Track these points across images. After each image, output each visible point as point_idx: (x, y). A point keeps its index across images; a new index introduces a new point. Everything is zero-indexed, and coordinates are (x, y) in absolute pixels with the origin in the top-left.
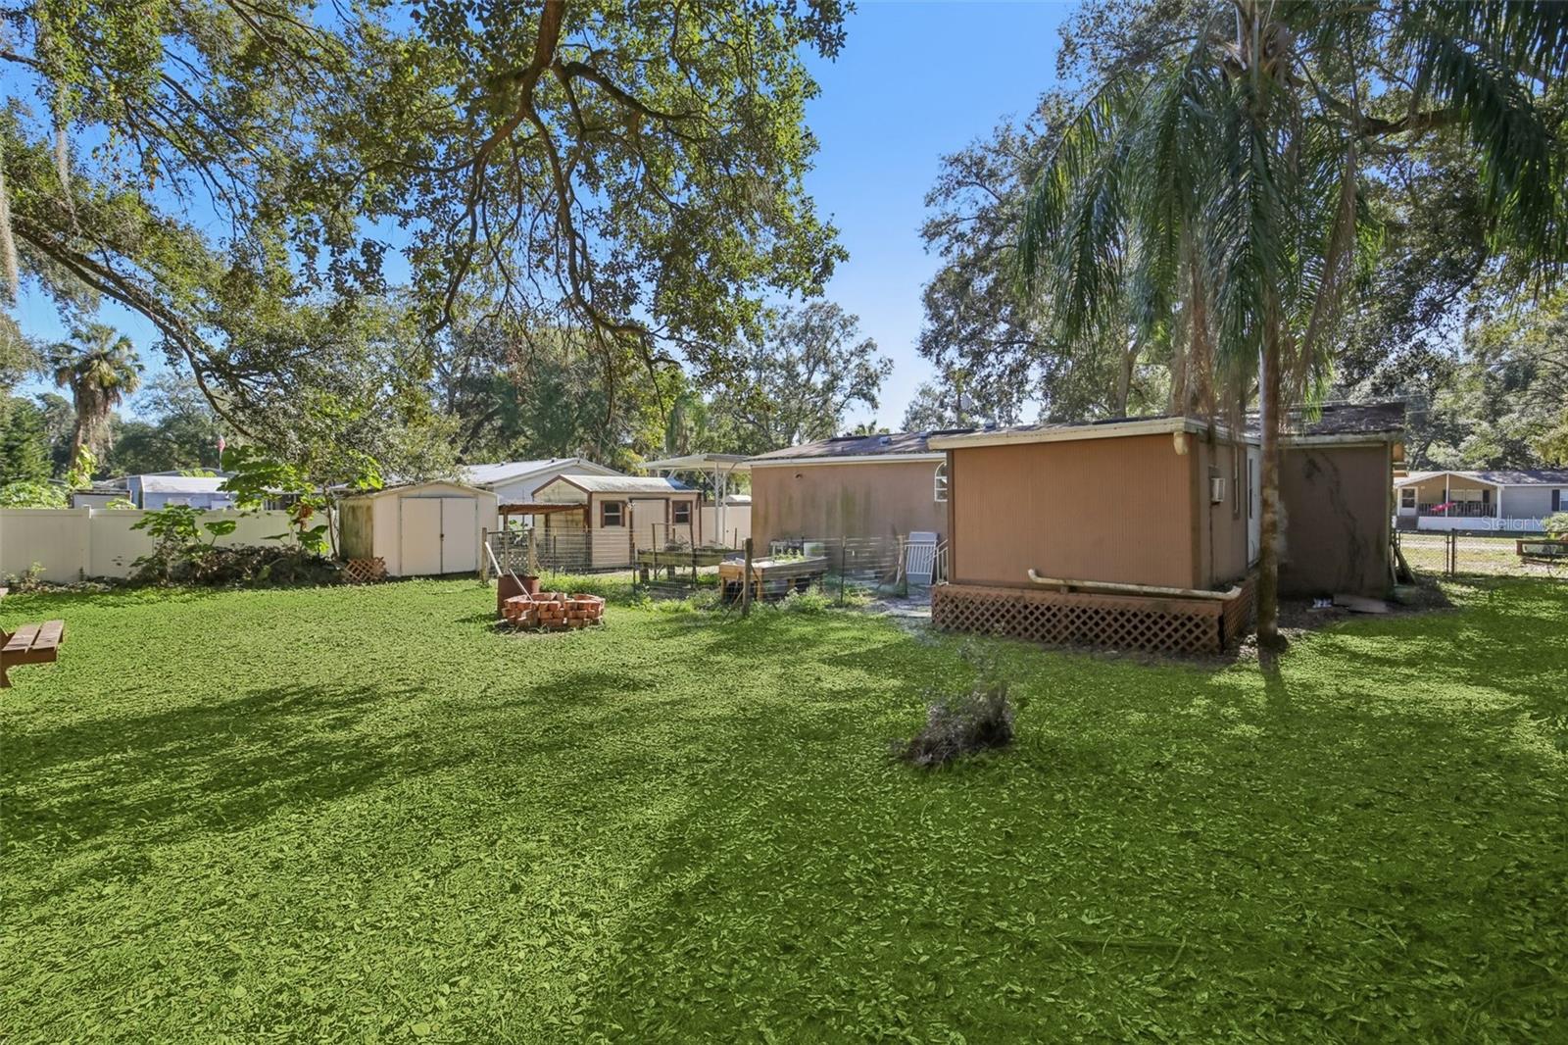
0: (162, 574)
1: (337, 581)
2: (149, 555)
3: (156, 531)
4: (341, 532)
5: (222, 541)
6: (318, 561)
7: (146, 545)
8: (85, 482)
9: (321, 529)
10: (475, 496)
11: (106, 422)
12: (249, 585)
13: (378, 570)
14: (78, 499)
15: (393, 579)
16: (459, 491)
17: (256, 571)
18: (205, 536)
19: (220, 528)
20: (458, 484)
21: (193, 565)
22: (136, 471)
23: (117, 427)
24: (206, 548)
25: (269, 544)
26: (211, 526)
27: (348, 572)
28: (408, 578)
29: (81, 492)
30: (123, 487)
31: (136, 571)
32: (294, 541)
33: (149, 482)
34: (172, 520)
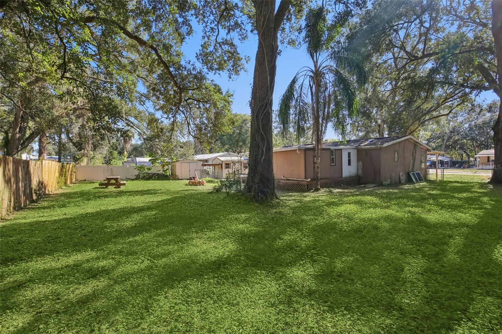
0: (139, 178)
1: (169, 179)
2: (137, 174)
3: (138, 170)
4: (171, 170)
5: (150, 172)
6: (167, 176)
7: (137, 172)
8: (126, 159)
9: (167, 169)
10: (197, 162)
11: (129, 145)
12: (154, 180)
13: (177, 178)
14: (124, 163)
15: (180, 180)
16: (193, 161)
17: (155, 177)
18: (147, 171)
19: (149, 169)
20: (193, 160)
21: (145, 176)
22: (136, 156)
23: (132, 145)
24: (147, 173)
25: (158, 172)
26: (147, 169)
27: (171, 178)
28: (183, 179)
29: (125, 162)
30: (133, 160)
31: (135, 177)
32: (161, 172)
33: (138, 159)
34: (141, 168)
